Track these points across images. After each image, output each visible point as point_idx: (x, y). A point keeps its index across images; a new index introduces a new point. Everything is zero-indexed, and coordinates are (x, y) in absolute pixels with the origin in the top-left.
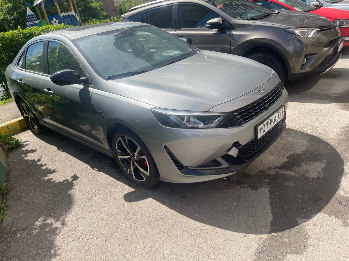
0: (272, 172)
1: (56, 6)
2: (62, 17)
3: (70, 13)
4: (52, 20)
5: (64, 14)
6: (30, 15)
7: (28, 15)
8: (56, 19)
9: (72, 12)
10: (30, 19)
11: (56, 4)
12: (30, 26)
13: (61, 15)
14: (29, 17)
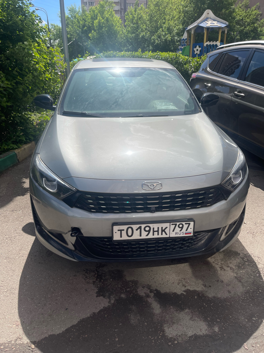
0: (142, 292)
1: (204, 34)
2: (205, 46)
3: (215, 43)
4: (196, 47)
5: (208, 43)
6: (185, 39)
7: (183, 39)
8: (199, 47)
9: (218, 42)
10: (183, 43)
11: (204, 32)
12: (180, 50)
13: (205, 44)
14: (183, 42)
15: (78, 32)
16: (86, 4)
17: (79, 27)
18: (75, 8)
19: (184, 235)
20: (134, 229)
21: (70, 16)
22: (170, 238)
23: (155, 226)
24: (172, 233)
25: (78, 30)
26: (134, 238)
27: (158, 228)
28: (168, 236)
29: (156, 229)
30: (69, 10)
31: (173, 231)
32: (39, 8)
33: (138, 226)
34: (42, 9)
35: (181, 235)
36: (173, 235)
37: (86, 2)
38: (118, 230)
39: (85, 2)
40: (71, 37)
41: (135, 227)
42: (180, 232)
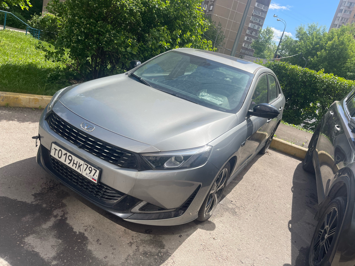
15: (308, 48)
16: (336, 26)
17: (312, 44)
18: (316, 27)
19: (91, 179)
20: (63, 154)
21: (307, 32)
22: (81, 175)
23: (76, 159)
24: (84, 172)
25: (309, 46)
26: (61, 160)
27: (77, 162)
28: (81, 173)
29: (75, 162)
30: (309, 27)
31: (85, 171)
32: (280, 20)
33: (66, 152)
34: (283, 21)
35: (89, 178)
36: (84, 174)
37: (337, 25)
38: (54, 148)
39: (335, 24)
40: (299, 51)
41: (64, 152)
42: (89, 174)
